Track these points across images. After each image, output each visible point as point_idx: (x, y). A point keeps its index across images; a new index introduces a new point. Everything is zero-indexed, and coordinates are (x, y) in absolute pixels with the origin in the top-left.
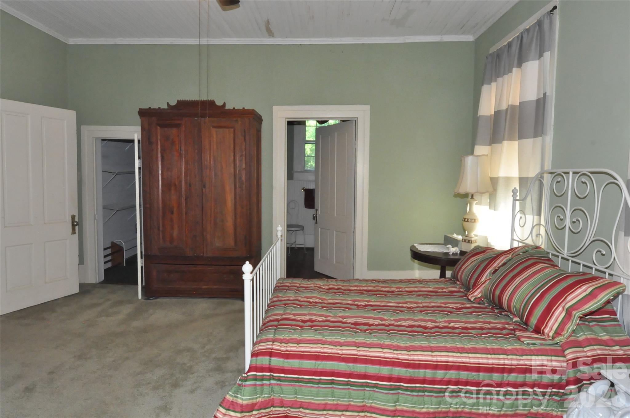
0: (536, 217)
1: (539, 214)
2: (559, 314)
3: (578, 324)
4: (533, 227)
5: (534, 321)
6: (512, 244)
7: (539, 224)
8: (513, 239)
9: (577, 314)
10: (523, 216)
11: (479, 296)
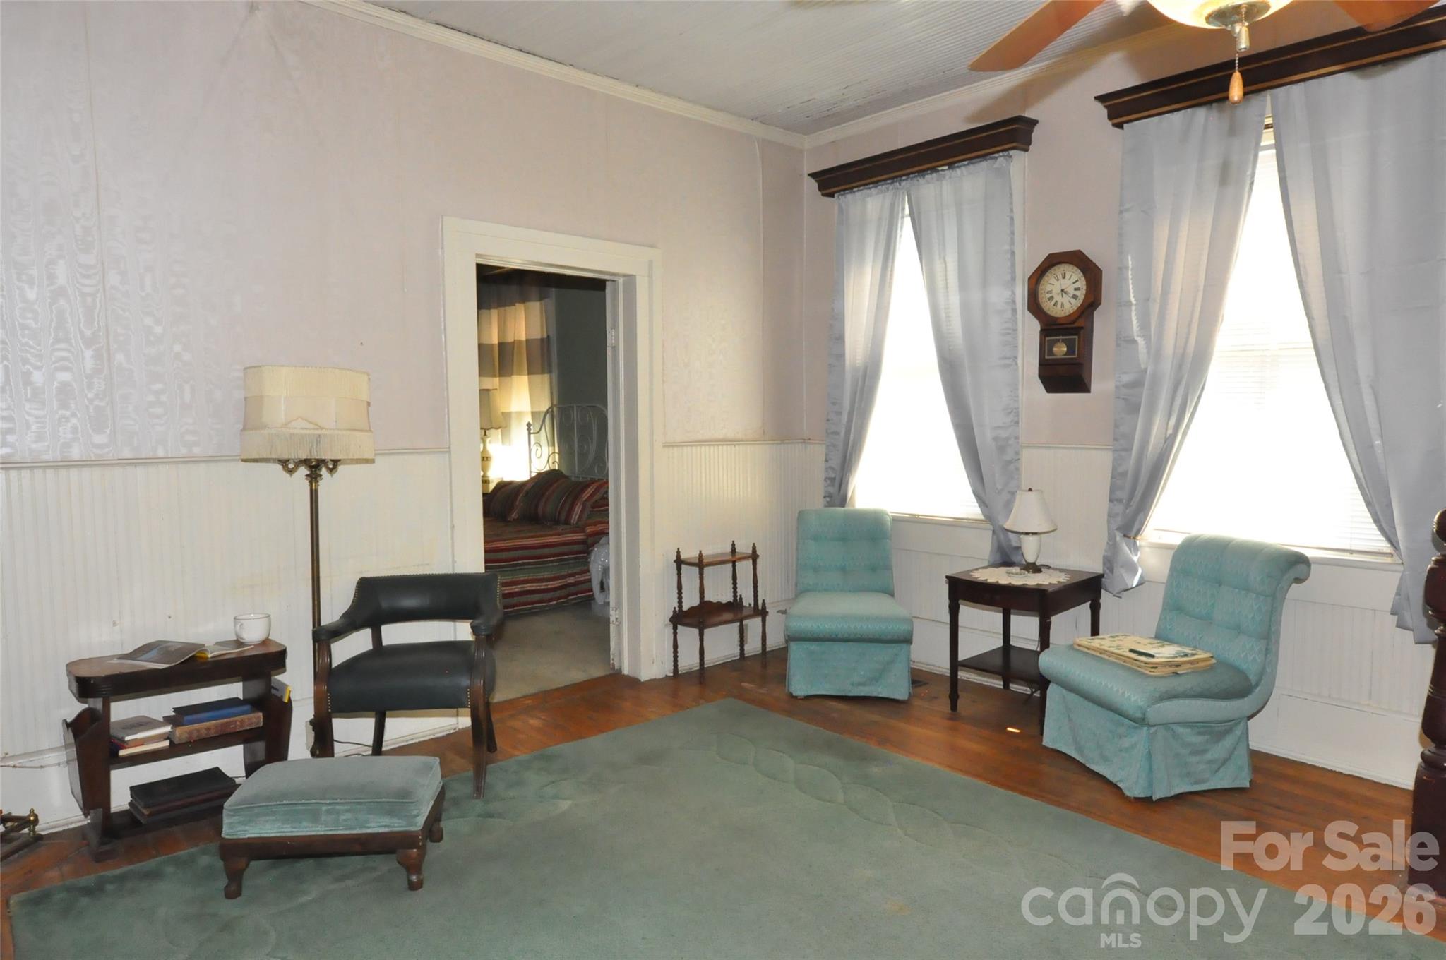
0: (551, 448)
1: (554, 445)
2: (578, 509)
3: (591, 511)
4: (549, 457)
5: (563, 517)
6: (530, 475)
7: (554, 453)
8: (531, 472)
9: (589, 504)
10: (539, 448)
11: (516, 517)
